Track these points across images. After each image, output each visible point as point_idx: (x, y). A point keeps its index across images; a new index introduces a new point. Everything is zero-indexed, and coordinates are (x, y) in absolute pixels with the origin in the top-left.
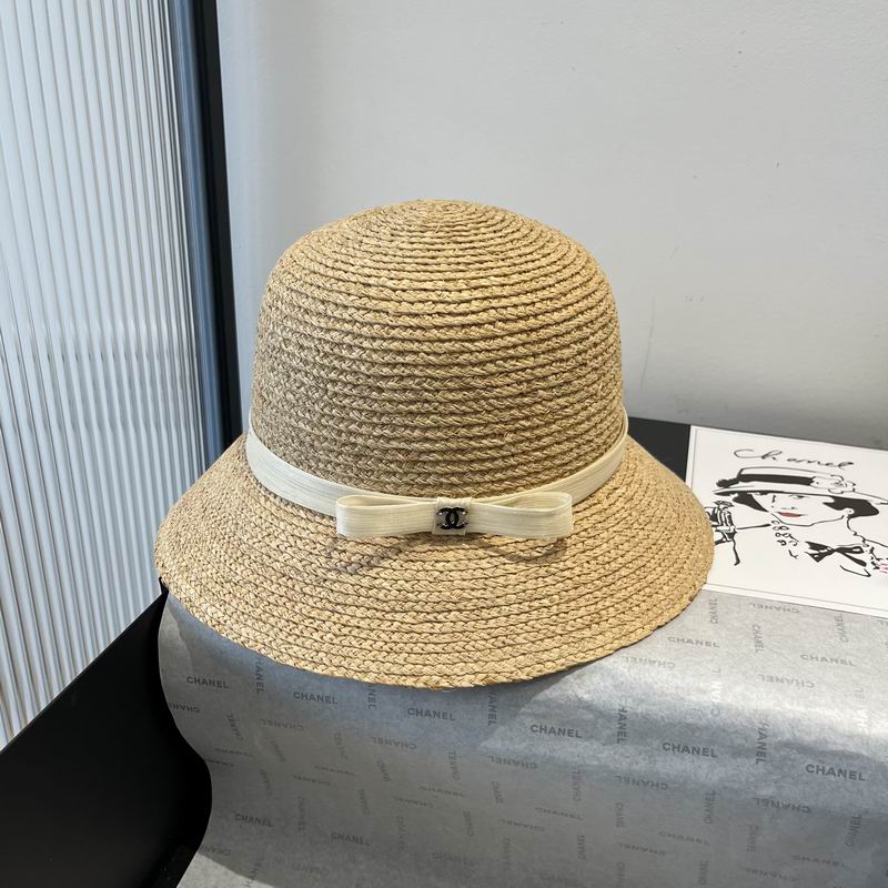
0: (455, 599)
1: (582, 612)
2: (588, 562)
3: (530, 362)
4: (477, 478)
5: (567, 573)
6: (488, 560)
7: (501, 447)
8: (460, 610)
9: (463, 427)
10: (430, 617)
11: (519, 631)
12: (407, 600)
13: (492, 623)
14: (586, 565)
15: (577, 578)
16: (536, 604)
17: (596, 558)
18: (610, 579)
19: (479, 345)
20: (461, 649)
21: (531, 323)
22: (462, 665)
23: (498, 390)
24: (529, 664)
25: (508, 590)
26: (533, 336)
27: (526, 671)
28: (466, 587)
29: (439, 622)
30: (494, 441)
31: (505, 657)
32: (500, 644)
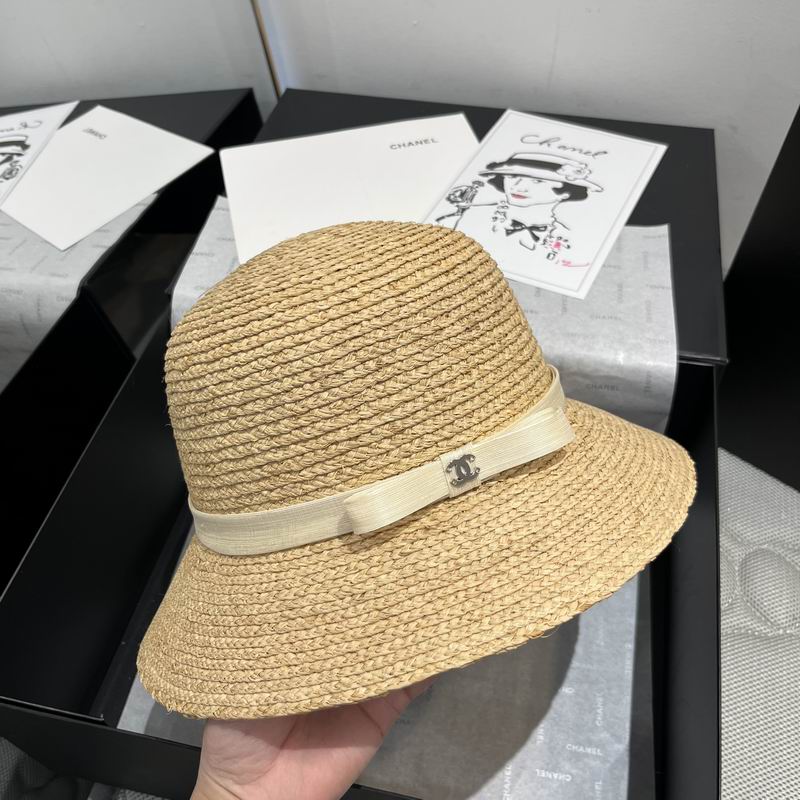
0: (506, 545)
4: (465, 423)
6: (514, 499)
8: (516, 554)
9: (432, 377)
10: (492, 571)
11: (583, 549)
12: (458, 567)
13: (553, 553)
19: (412, 295)
20: (539, 589)
21: (444, 266)
22: (548, 604)
23: (447, 331)
24: (610, 576)
25: (550, 518)
26: (452, 277)
27: (611, 583)
28: (509, 530)
29: (504, 573)
30: (464, 381)
31: (584, 578)
32: (573, 569)
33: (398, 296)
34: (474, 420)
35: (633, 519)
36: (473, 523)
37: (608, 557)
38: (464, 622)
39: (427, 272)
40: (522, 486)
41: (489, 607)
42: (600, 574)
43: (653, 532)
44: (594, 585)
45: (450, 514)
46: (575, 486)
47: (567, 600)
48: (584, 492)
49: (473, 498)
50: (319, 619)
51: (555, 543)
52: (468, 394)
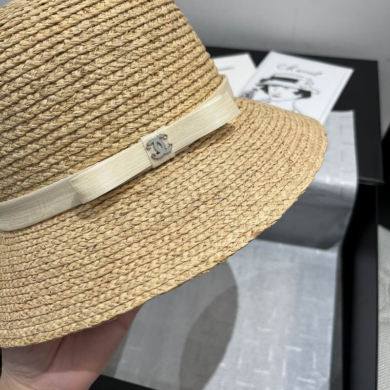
0: (196, 198)
2: (261, 136)
4: (158, 111)
6: (200, 164)
7: (160, 83)
8: (204, 203)
9: (127, 78)
10: (188, 218)
11: (252, 193)
12: (163, 218)
13: (231, 198)
19: (102, 17)
20: (222, 226)
22: (231, 235)
23: (134, 43)
24: (273, 208)
25: (227, 173)
27: (275, 213)
28: (198, 187)
29: (196, 218)
30: (153, 80)
31: (255, 213)
32: (246, 208)
33: (92, 18)
34: (165, 109)
35: (286, 166)
36: (172, 185)
37: (271, 195)
38: (170, 257)
40: (206, 154)
41: (187, 244)
42: (266, 209)
43: (301, 173)
44: (262, 216)
45: (155, 180)
46: (244, 149)
47: (244, 231)
48: (250, 152)
49: (171, 167)
50: (65, 268)
51: (231, 191)
52: (158, 89)
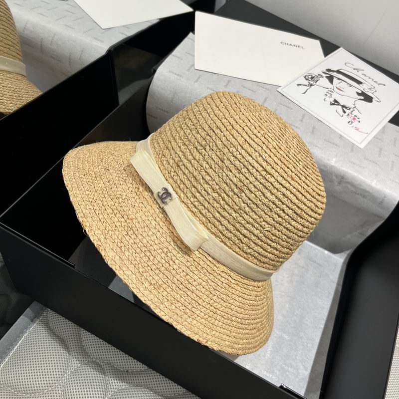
0: (130, 217)
1: (156, 278)
2: (183, 271)
3: (252, 179)
4: (189, 195)
5: (171, 262)
6: (156, 223)
7: (209, 194)
8: (126, 221)
9: (206, 172)
10: (116, 211)
11: (131, 251)
13: (128, 237)
14: (181, 270)
15: (172, 268)
16: (148, 253)
17: (187, 274)
18: (181, 286)
20: (107, 229)
21: (268, 168)
22: (100, 233)
23: (230, 174)
24: (117, 262)
25: (148, 238)
26: (264, 173)
27: (113, 263)
28: (138, 219)
29: (115, 215)
30: (209, 189)
31: (114, 250)
32: (119, 246)
33: (241, 146)
34: (192, 199)
36: (141, 205)
37: (128, 264)
38: (91, 200)
39: (260, 159)
40: (164, 228)
42: (118, 258)
44: (111, 254)
46: (169, 254)
47: (102, 240)
48: (166, 258)
49: (155, 206)
51: (133, 239)
52: (203, 192)
